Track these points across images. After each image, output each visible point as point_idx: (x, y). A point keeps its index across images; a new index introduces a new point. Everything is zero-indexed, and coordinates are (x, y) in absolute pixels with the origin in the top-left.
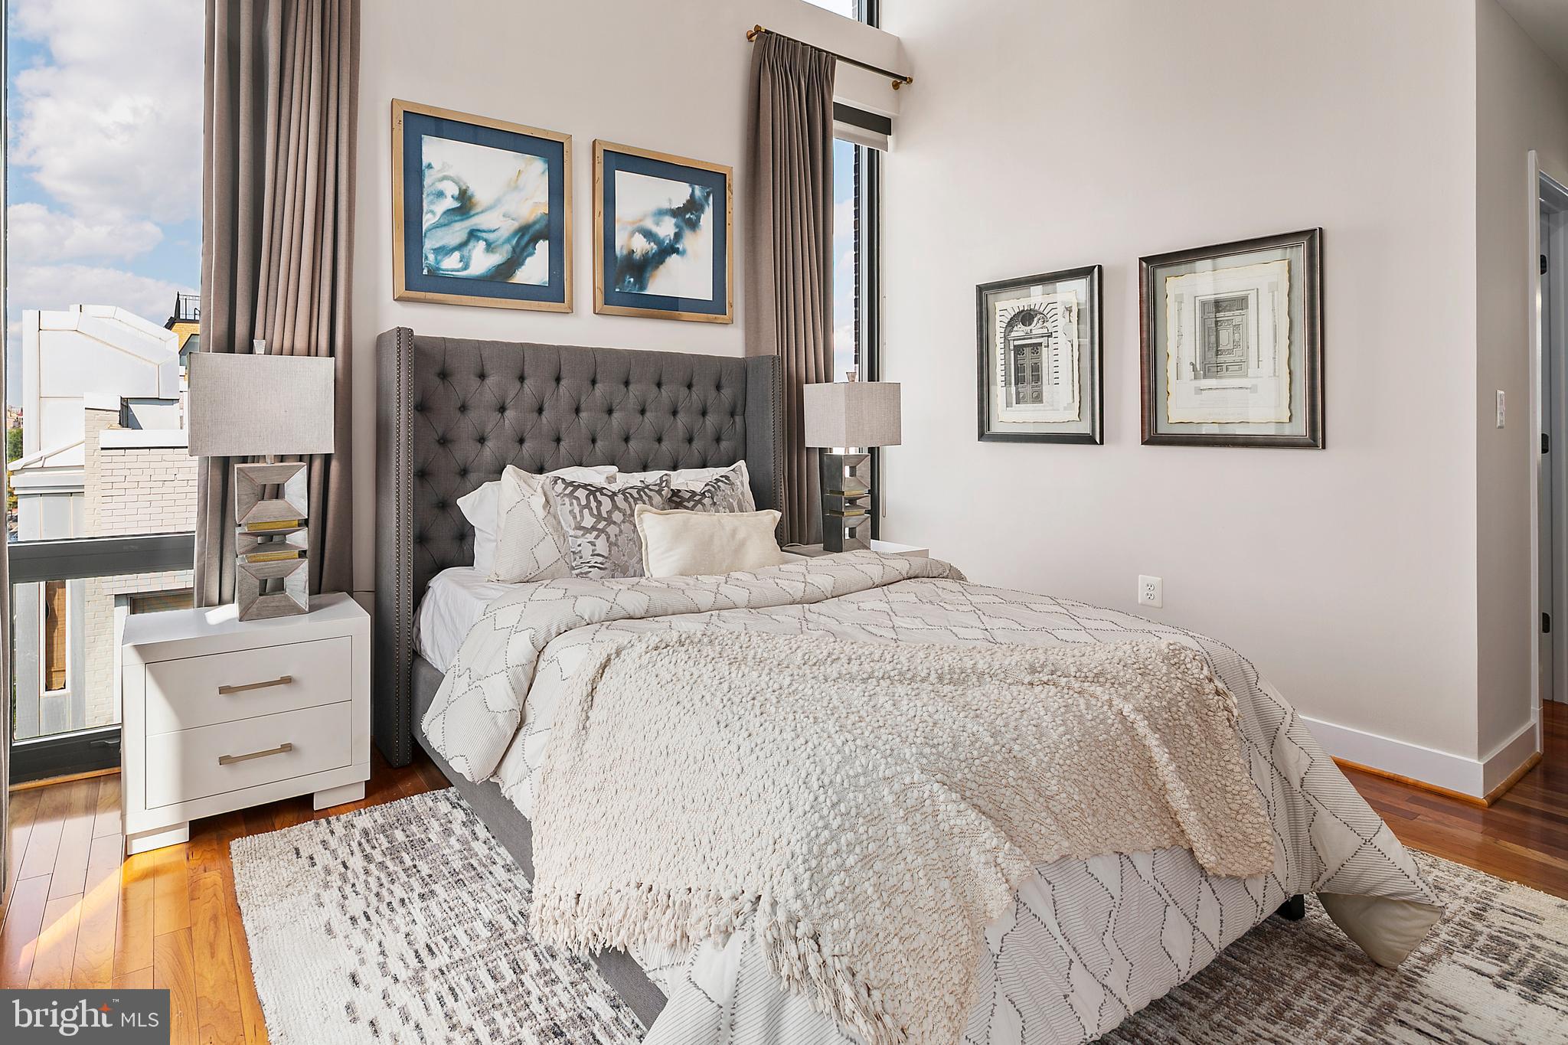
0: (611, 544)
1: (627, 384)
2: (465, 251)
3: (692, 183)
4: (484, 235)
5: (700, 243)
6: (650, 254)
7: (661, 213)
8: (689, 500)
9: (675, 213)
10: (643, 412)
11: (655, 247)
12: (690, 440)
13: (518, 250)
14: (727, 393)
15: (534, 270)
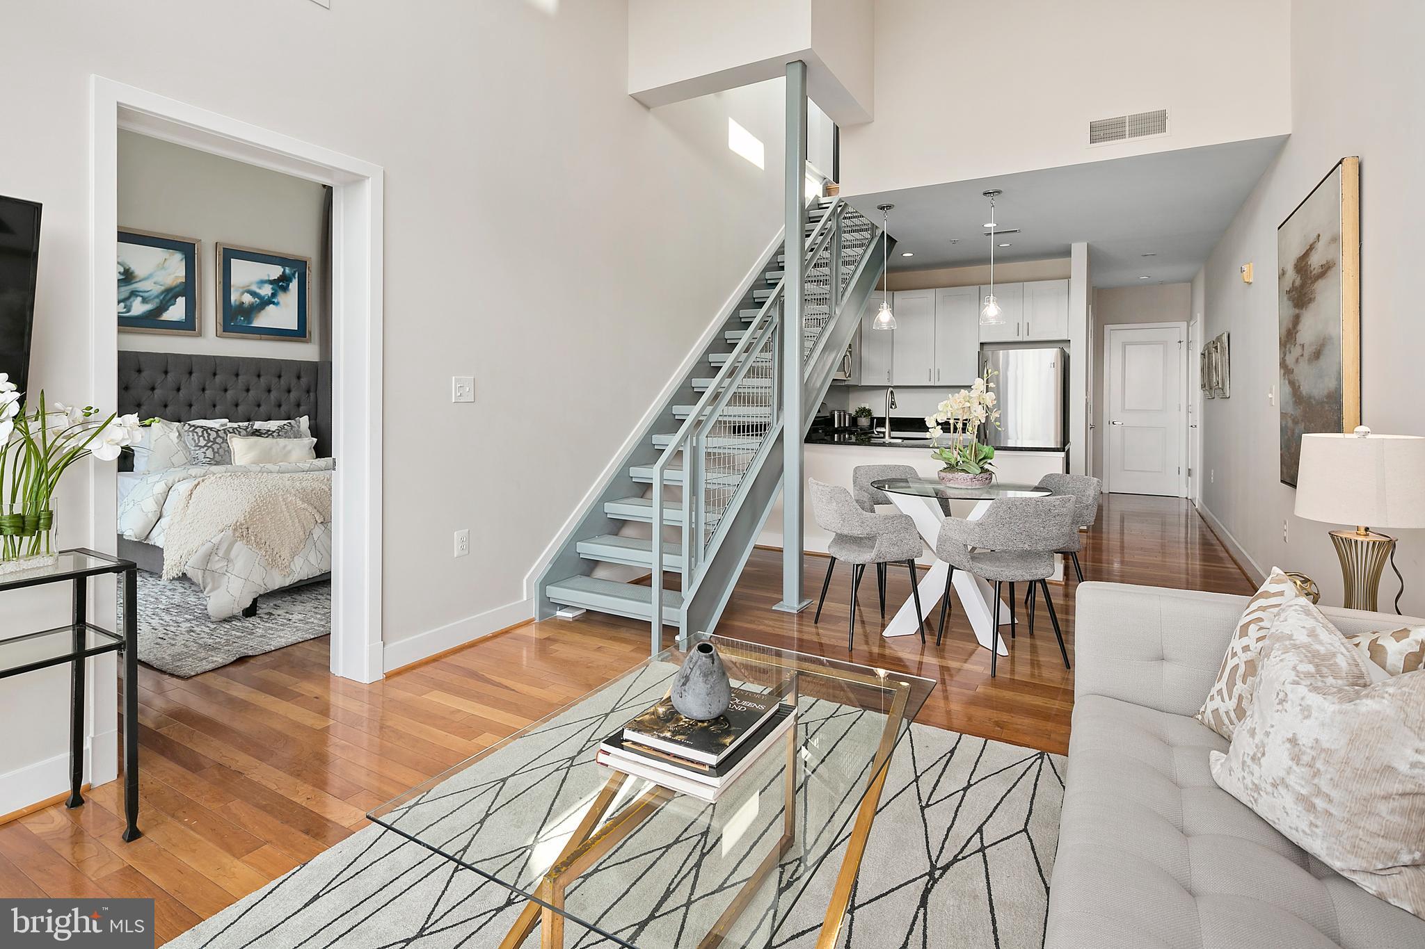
0: (214, 453)
1: (237, 375)
2: (128, 303)
3: (283, 266)
4: (141, 294)
5: (290, 299)
6: (255, 305)
7: (263, 282)
8: (264, 434)
9: (271, 282)
10: (248, 390)
11: (258, 300)
12: (280, 406)
13: (164, 302)
14: (304, 380)
15: (177, 312)
